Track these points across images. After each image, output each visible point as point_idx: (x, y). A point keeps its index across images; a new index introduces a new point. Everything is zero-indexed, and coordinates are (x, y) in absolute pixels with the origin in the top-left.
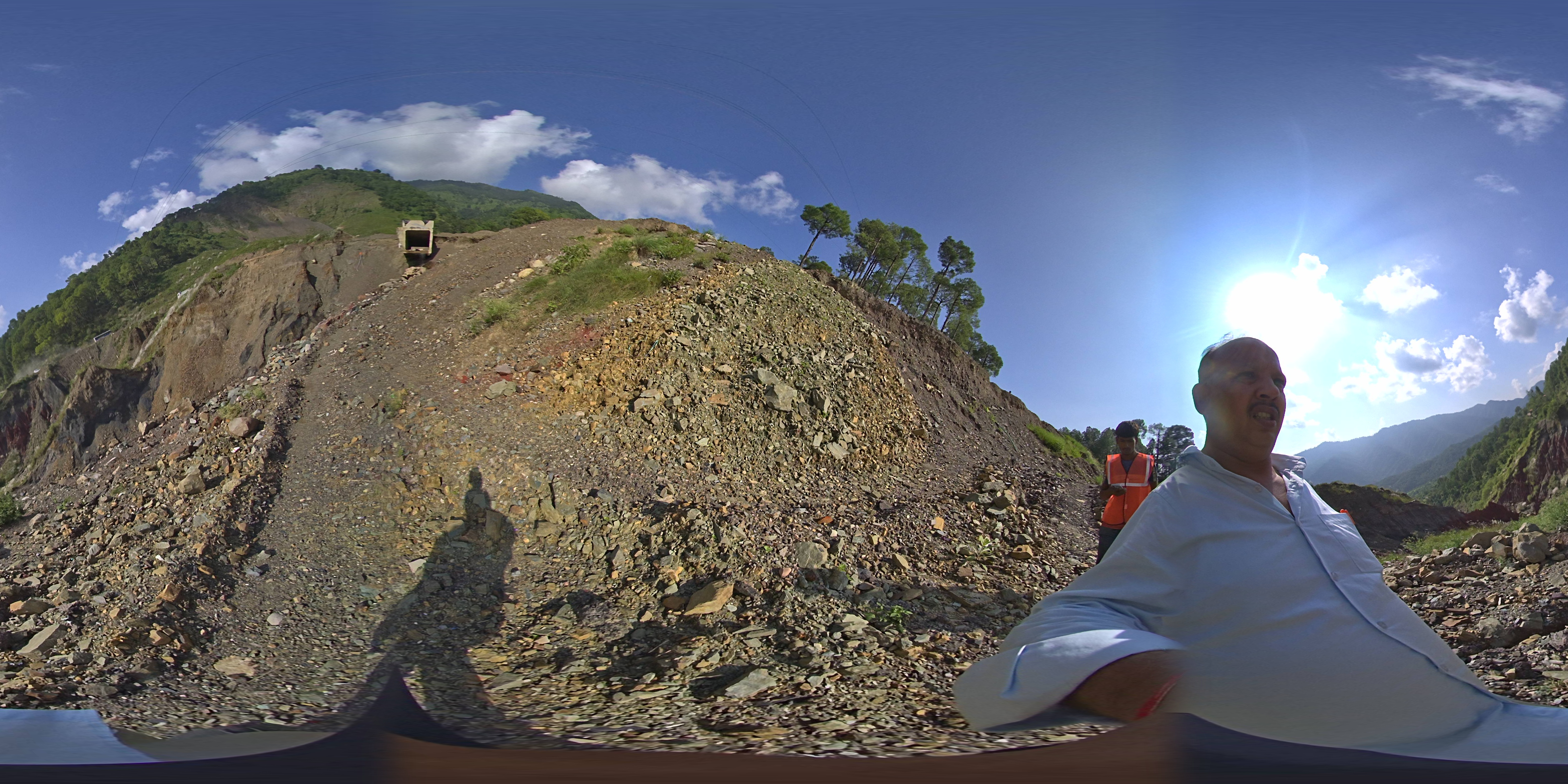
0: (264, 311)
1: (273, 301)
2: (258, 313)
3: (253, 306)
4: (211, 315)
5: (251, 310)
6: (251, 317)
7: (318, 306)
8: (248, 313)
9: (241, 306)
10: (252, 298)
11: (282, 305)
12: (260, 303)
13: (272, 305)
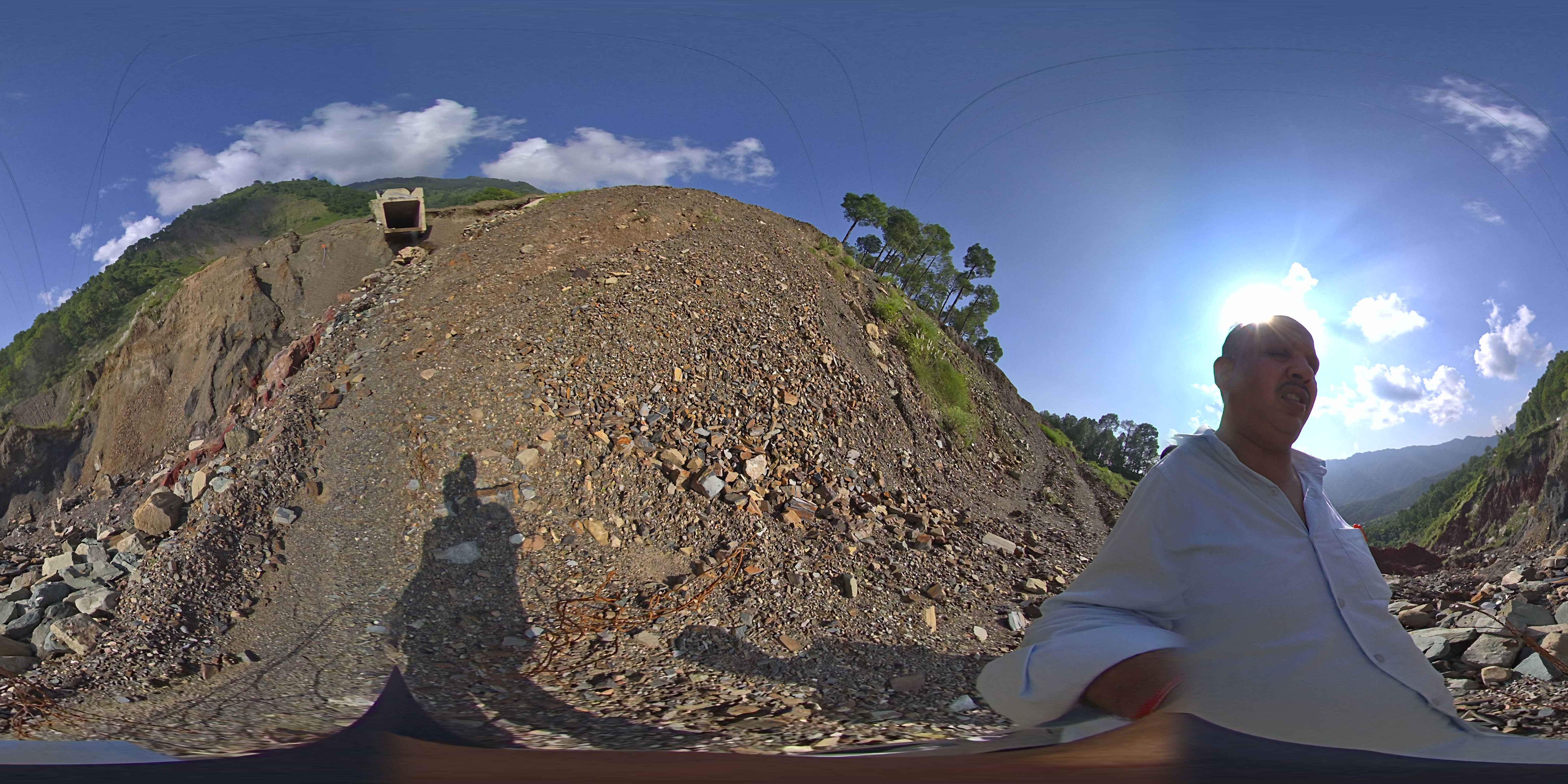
0: (212, 340)
1: (221, 324)
2: (205, 343)
3: (198, 336)
4: (150, 353)
5: (196, 340)
6: (197, 350)
7: (278, 323)
8: (192, 345)
9: (185, 337)
10: (197, 324)
11: (231, 329)
12: (207, 330)
13: (220, 330)
